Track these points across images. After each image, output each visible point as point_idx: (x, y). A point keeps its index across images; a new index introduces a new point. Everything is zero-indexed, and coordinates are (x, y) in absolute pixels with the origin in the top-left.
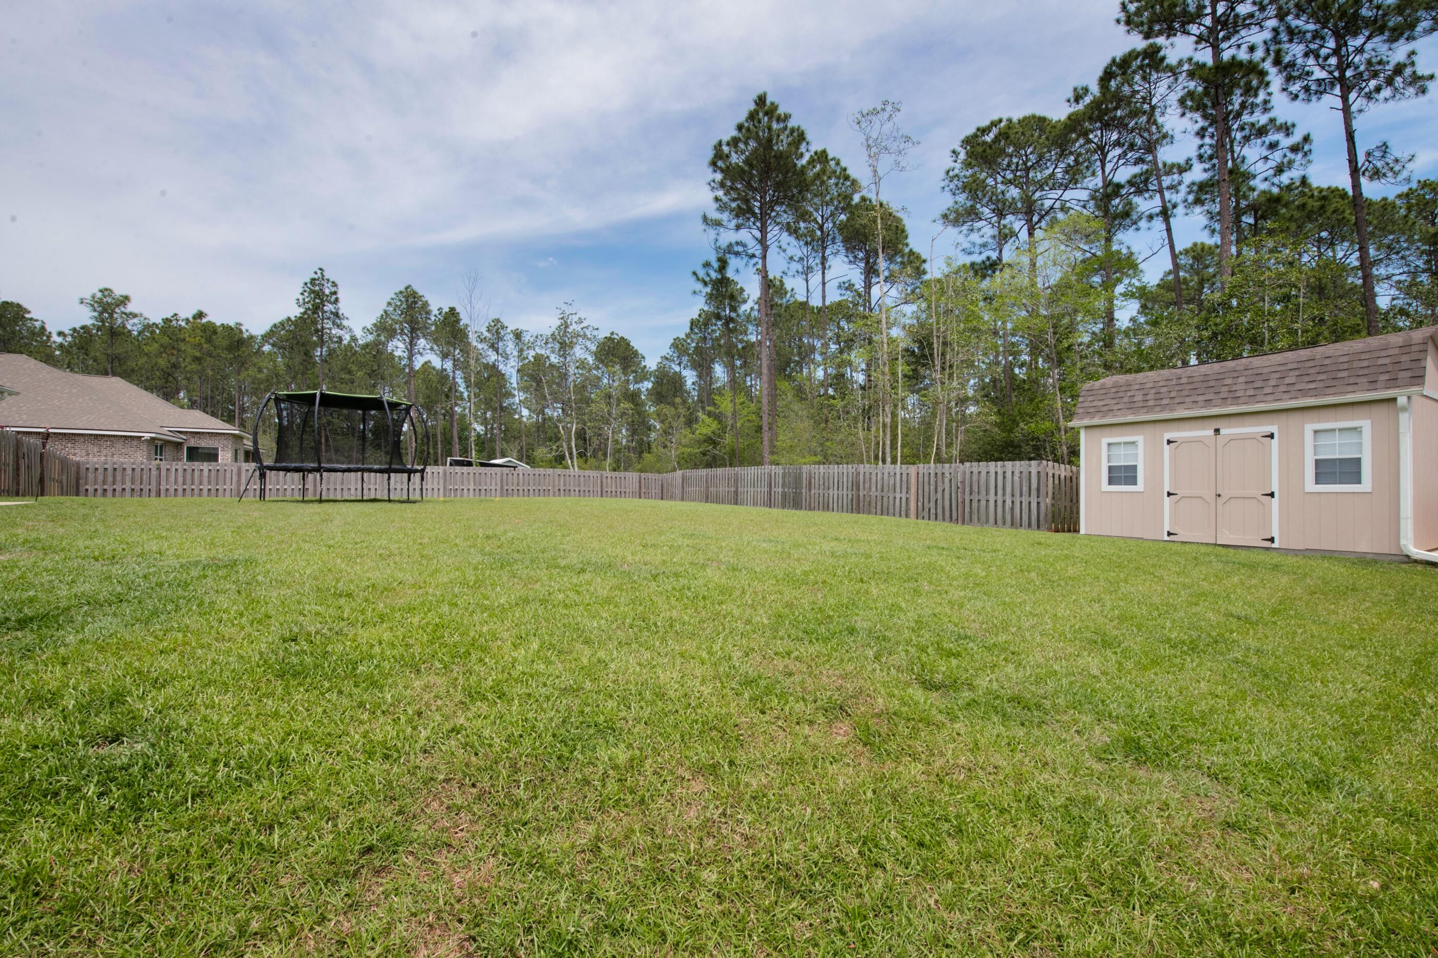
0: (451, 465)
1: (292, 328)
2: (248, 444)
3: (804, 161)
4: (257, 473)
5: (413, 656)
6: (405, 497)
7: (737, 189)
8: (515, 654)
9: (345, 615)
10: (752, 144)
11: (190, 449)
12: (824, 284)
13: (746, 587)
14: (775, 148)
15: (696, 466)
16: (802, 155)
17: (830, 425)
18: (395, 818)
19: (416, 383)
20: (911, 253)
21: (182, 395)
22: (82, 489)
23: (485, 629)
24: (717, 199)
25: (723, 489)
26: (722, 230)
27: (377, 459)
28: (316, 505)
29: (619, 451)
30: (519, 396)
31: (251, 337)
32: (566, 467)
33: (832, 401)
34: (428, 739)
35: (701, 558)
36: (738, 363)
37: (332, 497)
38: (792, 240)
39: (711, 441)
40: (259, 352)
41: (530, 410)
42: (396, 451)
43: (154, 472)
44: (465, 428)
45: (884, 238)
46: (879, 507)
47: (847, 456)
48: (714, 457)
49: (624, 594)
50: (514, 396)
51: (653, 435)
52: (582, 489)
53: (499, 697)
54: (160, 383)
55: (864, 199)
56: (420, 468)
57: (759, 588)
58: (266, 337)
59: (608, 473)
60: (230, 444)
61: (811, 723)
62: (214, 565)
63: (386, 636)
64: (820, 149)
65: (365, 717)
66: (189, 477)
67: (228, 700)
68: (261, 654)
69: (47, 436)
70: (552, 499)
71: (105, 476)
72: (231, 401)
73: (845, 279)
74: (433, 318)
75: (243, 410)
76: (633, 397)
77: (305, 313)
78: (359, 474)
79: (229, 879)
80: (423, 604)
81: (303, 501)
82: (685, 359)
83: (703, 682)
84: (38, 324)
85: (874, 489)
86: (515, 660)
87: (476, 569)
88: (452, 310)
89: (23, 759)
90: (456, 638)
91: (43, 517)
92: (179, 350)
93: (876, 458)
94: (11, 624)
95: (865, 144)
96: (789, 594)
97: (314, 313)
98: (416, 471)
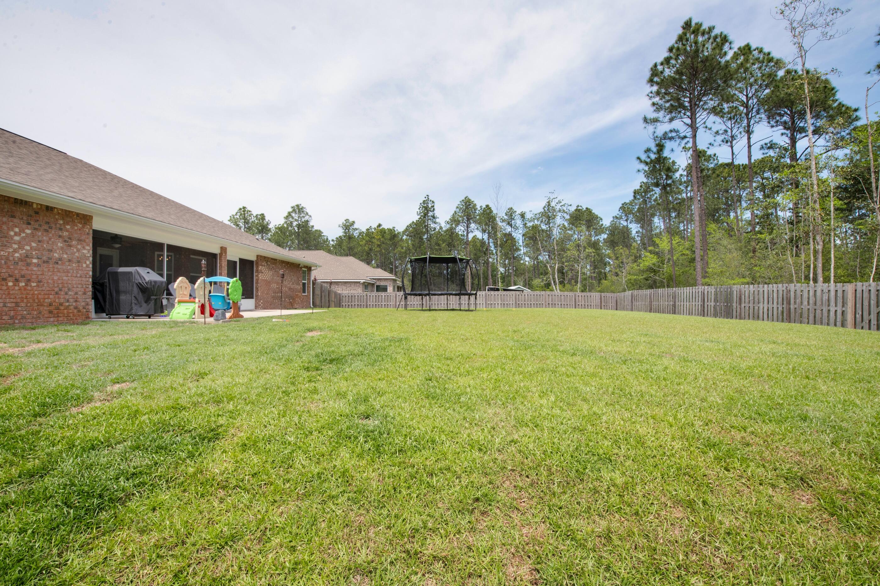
0: (488, 290)
1: (415, 226)
2: (399, 283)
3: (728, 57)
4: (403, 297)
5: (486, 396)
6: (467, 308)
7: (670, 93)
8: (542, 402)
9: (451, 370)
10: (682, 58)
11: (377, 286)
12: (750, 147)
13: (698, 375)
14: (701, 55)
15: (640, 288)
16: (725, 53)
17: (757, 254)
18: (489, 486)
19: (470, 248)
20: (841, 105)
21: (373, 262)
22: (341, 305)
23: (522, 384)
24: (654, 104)
25: (664, 303)
26: (659, 124)
27: (454, 288)
28: (428, 312)
29: (585, 279)
30: (523, 250)
31: (399, 233)
32: (552, 290)
33: (759, 236)
34: (500, 443)
35: (657, 351)
36: (673, 215)
37: (433, 308)
38: (718, 119)
39: (652, 270)
40: (402, 240)
41: (530, 258)
42: (462, 283)
43: (365, 297)
44: (495, 270)
45: (811, 99)
46: (811, 318)
47: (776, 277)
48: (655, 282)
49: (605, 371)
50: (520, 250)
51: (608, 269)
52: (563, 303)
53: (535, 426)
54: (366, 257)
55: (788, 72)
56: (475, 292)
57: (709, 376)
58: (404, 232)
59: (579, 293)
60: (391, 283)
61: (773, 486)
62: (393, 340)
63: (472, 382)
64: (742, 44)
65: (467, 425)
66: (377, 299)
67: (406, 406)
68: (418, 385)
69: (331, 283)
70: (544, 309)
71: (349, 299)
72: (391, 263)
73: (767, 141)
74: (477, 212)
75: (396, 267)
76: (595, 245)
77: (420, 218)
78: (446, 296)
79: (417, 497)
80: (487, 367)
81: (422, 310)
82: (631, 216)
83: (673, 439)
84: (325, 238)
85: (805, 303)
86: (541, 406)
87: (511, 349)
88: (487, 206)
89: (338, 420)
90: (507, 388)
91: (331, 317)
92: (372, 242)
93: (807, 278)
94: (328, 361)
95: (789, 27)
96: (737, 383)
97: (424, 217)
98: (473, 294)
